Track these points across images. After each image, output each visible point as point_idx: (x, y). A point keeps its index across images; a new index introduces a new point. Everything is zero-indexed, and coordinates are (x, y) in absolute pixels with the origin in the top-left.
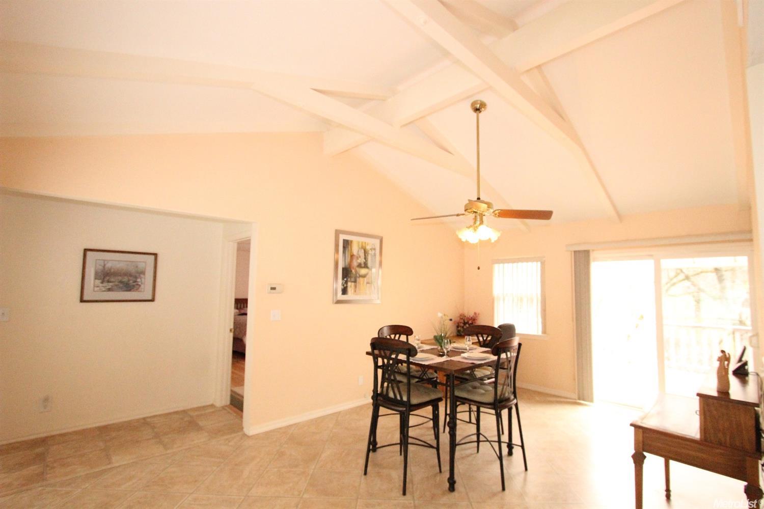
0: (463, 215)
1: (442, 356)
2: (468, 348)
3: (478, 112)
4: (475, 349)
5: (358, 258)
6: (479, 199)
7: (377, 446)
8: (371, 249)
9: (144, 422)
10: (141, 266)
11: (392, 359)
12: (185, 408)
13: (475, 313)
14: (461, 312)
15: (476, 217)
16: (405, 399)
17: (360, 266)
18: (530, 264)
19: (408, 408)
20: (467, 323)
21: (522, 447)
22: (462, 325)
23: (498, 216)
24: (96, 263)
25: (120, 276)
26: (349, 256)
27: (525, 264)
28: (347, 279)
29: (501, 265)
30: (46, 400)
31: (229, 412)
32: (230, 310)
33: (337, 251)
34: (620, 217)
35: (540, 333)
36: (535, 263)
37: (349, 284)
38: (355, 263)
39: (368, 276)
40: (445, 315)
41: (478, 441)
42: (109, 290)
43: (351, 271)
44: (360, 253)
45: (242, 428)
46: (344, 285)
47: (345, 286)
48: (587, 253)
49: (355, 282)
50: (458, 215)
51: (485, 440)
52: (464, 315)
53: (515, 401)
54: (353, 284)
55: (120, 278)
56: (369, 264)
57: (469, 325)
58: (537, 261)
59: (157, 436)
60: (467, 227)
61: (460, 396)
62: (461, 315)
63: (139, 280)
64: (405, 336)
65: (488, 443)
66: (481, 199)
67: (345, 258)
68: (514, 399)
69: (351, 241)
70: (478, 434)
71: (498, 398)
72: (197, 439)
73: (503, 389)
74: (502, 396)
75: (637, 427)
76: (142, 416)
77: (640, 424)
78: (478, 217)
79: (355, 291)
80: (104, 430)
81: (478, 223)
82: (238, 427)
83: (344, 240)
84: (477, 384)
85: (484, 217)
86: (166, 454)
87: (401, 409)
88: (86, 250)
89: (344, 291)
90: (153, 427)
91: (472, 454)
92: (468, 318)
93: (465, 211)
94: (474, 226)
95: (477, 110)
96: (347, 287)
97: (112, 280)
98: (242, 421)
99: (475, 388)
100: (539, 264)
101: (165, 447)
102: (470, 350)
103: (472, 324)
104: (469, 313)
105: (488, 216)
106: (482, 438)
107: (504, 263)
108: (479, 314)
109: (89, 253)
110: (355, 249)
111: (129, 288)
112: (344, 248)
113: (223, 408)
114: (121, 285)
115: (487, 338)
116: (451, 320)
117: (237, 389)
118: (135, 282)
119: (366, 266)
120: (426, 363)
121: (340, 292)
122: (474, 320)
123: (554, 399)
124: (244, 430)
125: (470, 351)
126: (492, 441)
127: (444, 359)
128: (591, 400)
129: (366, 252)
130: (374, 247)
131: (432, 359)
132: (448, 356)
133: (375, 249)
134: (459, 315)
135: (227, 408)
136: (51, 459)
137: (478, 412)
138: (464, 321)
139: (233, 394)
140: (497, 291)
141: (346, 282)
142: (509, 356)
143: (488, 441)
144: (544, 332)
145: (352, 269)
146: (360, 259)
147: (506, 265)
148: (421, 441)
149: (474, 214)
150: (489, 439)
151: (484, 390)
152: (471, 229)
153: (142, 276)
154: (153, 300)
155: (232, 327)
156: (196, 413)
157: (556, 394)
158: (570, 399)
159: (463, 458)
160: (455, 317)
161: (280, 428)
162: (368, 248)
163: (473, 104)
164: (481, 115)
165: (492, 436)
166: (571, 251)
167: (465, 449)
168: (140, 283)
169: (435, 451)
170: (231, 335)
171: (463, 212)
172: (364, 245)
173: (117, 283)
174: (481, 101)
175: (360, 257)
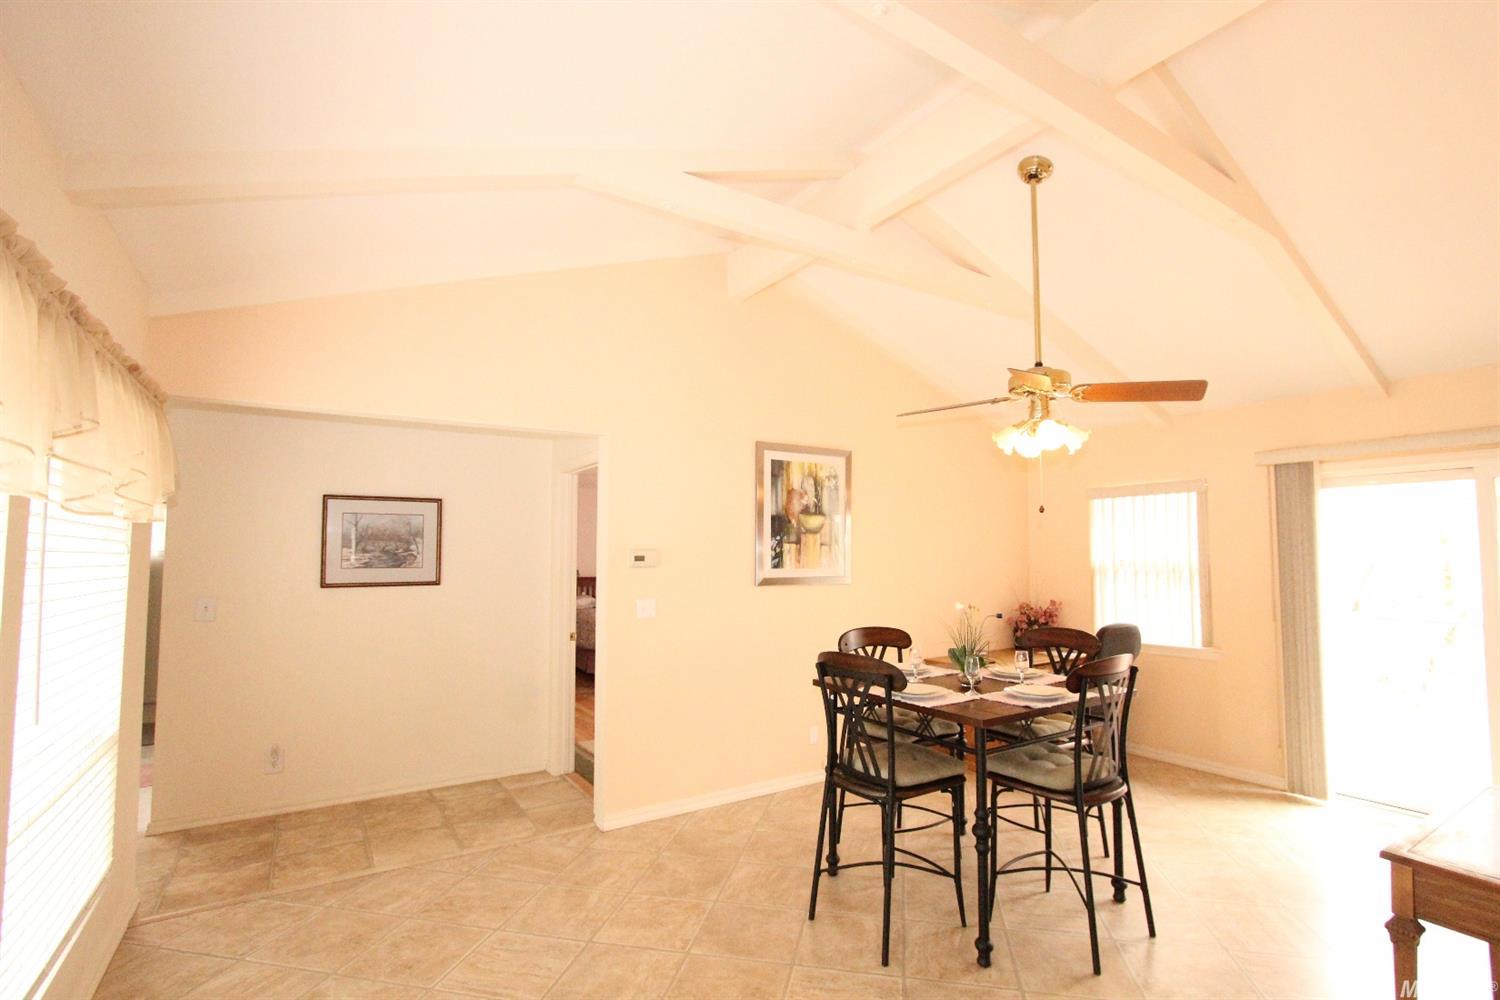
0: (1006, 400)
1: (964, 690)
2: (1022, 675)
3: (1033, 181)
4: (1041, 676)
5: (801, 496)
6: (1039, 364)
7: (839, 865)
8: (828, 478)
9: (430, 798)
10: (416, 522)
11: (858, 694)
12: (498, 776)
13: (1053, 603)
14: (1023, 600)
15: (1033, 402)
16: (885, 774)
17: (806, 511)
18: (1172, 497)
19: (890, 794)
20: (1036, 622)
21: (1143, 885)
22: (1025, 626)
23: (1083, 398)
24: (343, 520)
25: (382, 540)
26: (785, 493)
27: (1161, 498)
28: (782, 538)
29: (1108, 501)
30: (275, 752)
31: (572, 787)
32: (568, 600)
33: (760, 482)
34: (1387, 385)
35: (1198, 644)
36: (1183, 496)
37: (786, 547)
38: (796, 507)
39: (823, 531)
40: (970, 607)
41: (1048, 869)
42: (367, 565)
43: (790, 522)
44: (805, 485)
45: (593, 816)
46: (775, 550)
47: (778, 550)
48: (1306, 468)
49: (798, 542)
50: (994, 401)
51: (1061, 866)
52: (1028, 605)
53: (1124, 788)
54: (794, 546)
55: (382, 544)
56: (826, 506)
57: (1039, 626)
58: (1189, 490)
59: (448, 823)
60: (1014, 426)
61: (1001, 773)
62: (1021, 607)
63: (413, 547)
64: (896, 649)
65: (1066, 872)
66: (1044, 365)
67: (777, 497)
68: (1122, 785)
69: (789, 463)
70: (1049, 853)
71: (1084, 780)
72: (513, 832)
73: (1094, 761)
74: (1093, 779)
75: (1397, 861)
76: (426, 788)
77: (1405, 853)
78: (1038, 403)
79: (799, 561)
80: (364, 807)
81: (1038, 414)
82: (584, 814)
83: (773, 461)
84: (1040, 749)
85: (1052, 403)
86: (461, 856)
87: (877, 794)
88: (326, 497)
89: (778, 559)
90: (443, 809)
91: (1035, 894)
92: (1037, 612)
93: (1010, 391)
94: (1030, 423)
95: (1033, 177)
96: (781, 553)
97: (369, 548)
98: (592, 804)
99: (1034, 757)
100: (1194, 496)
101: (461, 846)
102: (1026, 679)
103: (1047, 623)
104: (1040, 601)
105: (1062, 400)
106: (1055, 862)
107: (1114, 497)
108: (1061, 604)
109: (330, 502)
110: (796, 478)
111: (399, 563)
112: (775, 476)
113: (563, 778)
114: (385, 558)
115: (1068, 655)
116: (1000, 616)
117: (584, 744)
118: (408, 550)
119: (818, 510)
120: (928, 705)
121: (768, 562)
122: (1050, 615)
123: (1231, 787)
124: (596, 819)
125: (1028, 682)
126: (1072, 870)
127: (969, 696)
128: (1323, 795)
129: (817, 483)
130: (833, 474)
131: (942, 697)
132: (978, 690)
133: (835, 477)
134: (1017, 607)
135: (568, 779)
136: (282, 854)
137: (1048, 806)
138: (1028, 617)
139: (579, 752)
140: (1099, 556)
141: (780, 544)
142: (1107, 693)
143: (1066, 869)
144: (1208, 642)
145: (791, 518)
146: (806, 498)
147: (1118, 501)
148: (925, 860)
149: (1030, 396)
150: (1069, 866)
151: (1053, 762)
152: (1025, 427)
153: (418, 539)
154: (437, 583)
155: (574, 629)
156: (518, 786)
157: (1242, 777)
158: (1274, 789)
159: (1015, 900)
160: (1010, 609)
161: (661, 820)
162: (822, 474)
163: (1022, 167)
164: (1040, 187)
165: (1075, 860)
166: (1268, 466)
167: (1021, 883)
168: (415, 553)
169: (952, 881)
170: (573, 644)
171: (1007, 394)
172: (814, 470)
173: (377, 554)
174: (1038, 157)
175: (806, 493)
